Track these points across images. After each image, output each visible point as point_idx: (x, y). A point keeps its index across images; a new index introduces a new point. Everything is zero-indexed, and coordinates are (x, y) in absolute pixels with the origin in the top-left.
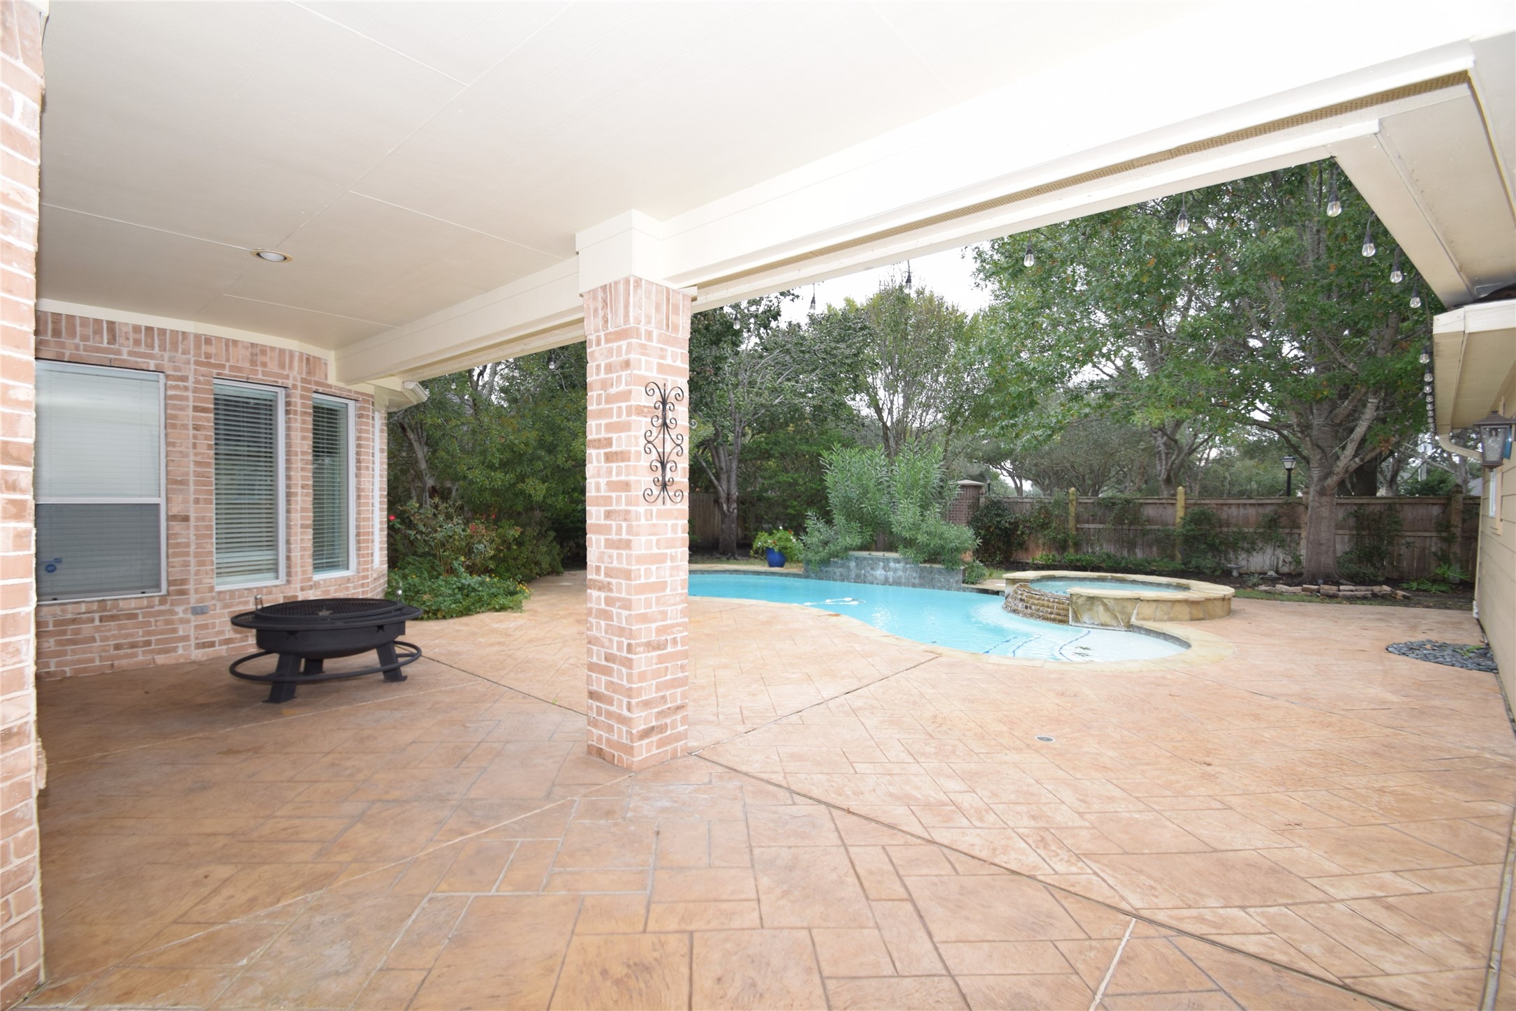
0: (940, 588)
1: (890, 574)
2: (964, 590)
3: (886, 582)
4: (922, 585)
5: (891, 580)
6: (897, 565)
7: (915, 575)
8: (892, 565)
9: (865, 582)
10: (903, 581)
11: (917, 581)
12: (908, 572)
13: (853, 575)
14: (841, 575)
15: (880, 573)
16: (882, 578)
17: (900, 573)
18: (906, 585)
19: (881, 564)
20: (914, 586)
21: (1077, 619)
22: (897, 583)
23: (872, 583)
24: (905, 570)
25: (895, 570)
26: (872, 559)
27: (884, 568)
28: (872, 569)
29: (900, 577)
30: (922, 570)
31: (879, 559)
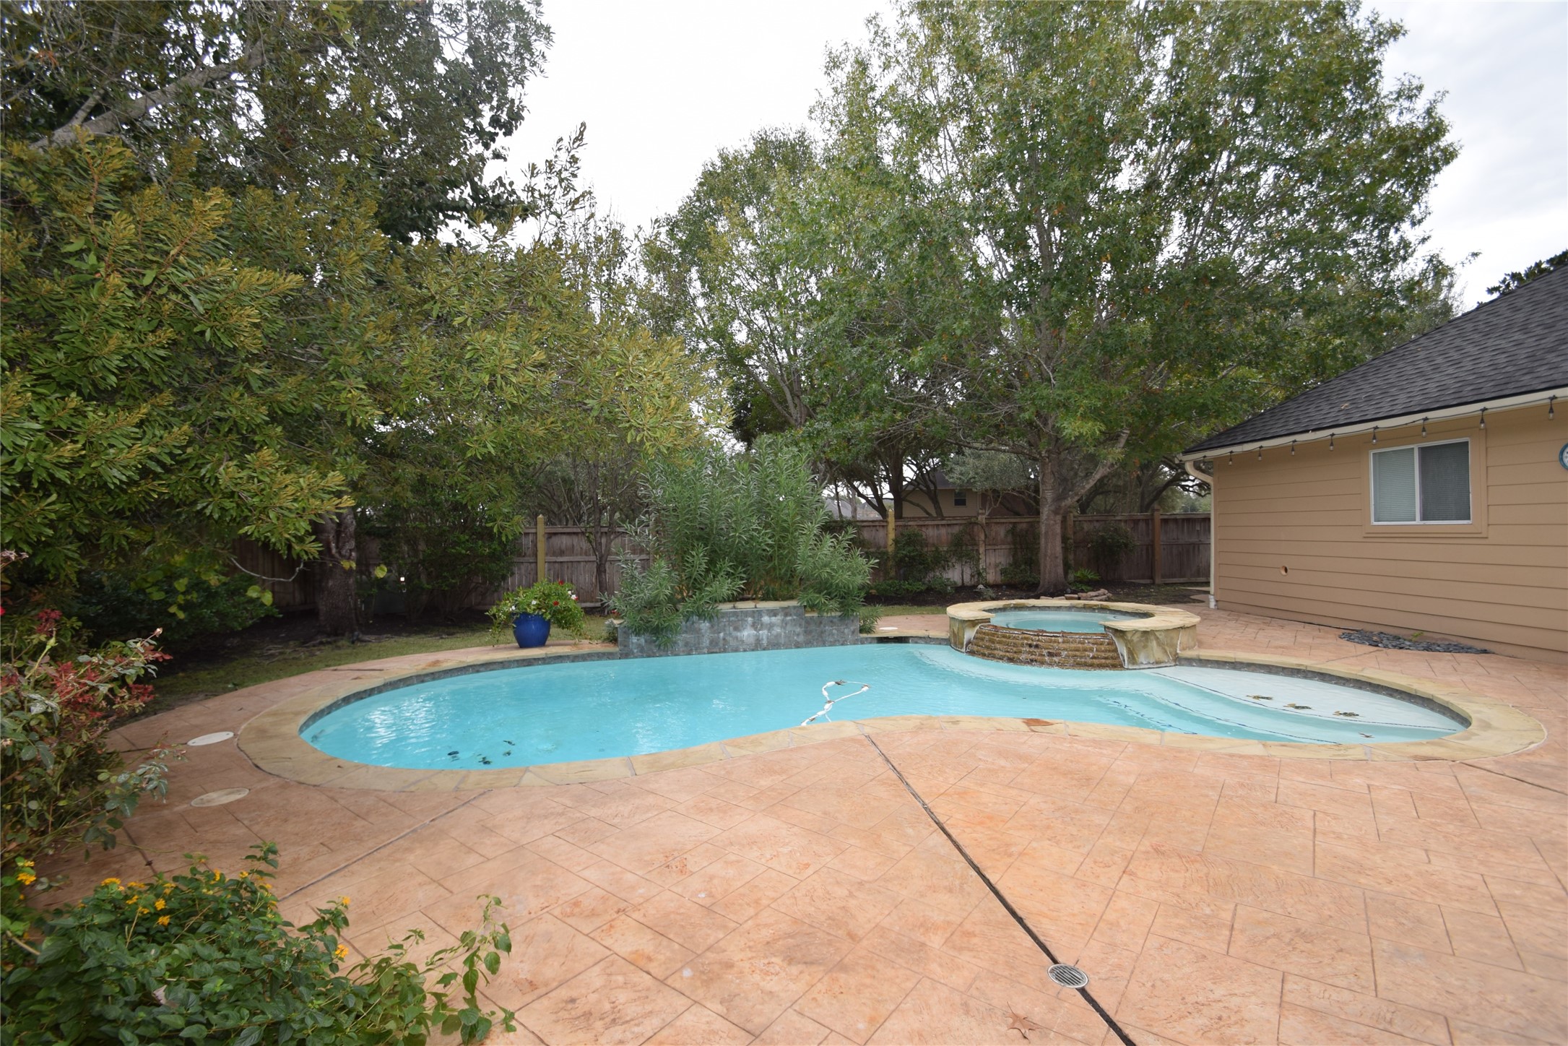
0: (833, 644)
1: (764, 633)
2: (862, 642)
3: (757, 646)
4: (808, 644)
5: (765, 642)
6: (774, 619)
7: (798, 630)
8: (766, 619)
9: (725, 651)
10: (782, 641)
11: (801, 639)
12: (789, 628)
13: (706, 642)
14: (686, 644)
15: (747, 634)
16: (752, 640)
17: (777, 630)
18: (787, 646)
19: (750, 619)
20: (798, 646)
21: (1133, 660)
22: (774, 645)
23: (736, 650)
24: (784, 624)
25: (770, 627)
26: (735, 614)
27: (754, 626)
28: (736, 629)
29: (778, 636)
30: (808, 622)
31: (746, 614)
